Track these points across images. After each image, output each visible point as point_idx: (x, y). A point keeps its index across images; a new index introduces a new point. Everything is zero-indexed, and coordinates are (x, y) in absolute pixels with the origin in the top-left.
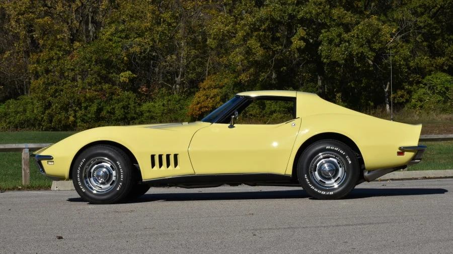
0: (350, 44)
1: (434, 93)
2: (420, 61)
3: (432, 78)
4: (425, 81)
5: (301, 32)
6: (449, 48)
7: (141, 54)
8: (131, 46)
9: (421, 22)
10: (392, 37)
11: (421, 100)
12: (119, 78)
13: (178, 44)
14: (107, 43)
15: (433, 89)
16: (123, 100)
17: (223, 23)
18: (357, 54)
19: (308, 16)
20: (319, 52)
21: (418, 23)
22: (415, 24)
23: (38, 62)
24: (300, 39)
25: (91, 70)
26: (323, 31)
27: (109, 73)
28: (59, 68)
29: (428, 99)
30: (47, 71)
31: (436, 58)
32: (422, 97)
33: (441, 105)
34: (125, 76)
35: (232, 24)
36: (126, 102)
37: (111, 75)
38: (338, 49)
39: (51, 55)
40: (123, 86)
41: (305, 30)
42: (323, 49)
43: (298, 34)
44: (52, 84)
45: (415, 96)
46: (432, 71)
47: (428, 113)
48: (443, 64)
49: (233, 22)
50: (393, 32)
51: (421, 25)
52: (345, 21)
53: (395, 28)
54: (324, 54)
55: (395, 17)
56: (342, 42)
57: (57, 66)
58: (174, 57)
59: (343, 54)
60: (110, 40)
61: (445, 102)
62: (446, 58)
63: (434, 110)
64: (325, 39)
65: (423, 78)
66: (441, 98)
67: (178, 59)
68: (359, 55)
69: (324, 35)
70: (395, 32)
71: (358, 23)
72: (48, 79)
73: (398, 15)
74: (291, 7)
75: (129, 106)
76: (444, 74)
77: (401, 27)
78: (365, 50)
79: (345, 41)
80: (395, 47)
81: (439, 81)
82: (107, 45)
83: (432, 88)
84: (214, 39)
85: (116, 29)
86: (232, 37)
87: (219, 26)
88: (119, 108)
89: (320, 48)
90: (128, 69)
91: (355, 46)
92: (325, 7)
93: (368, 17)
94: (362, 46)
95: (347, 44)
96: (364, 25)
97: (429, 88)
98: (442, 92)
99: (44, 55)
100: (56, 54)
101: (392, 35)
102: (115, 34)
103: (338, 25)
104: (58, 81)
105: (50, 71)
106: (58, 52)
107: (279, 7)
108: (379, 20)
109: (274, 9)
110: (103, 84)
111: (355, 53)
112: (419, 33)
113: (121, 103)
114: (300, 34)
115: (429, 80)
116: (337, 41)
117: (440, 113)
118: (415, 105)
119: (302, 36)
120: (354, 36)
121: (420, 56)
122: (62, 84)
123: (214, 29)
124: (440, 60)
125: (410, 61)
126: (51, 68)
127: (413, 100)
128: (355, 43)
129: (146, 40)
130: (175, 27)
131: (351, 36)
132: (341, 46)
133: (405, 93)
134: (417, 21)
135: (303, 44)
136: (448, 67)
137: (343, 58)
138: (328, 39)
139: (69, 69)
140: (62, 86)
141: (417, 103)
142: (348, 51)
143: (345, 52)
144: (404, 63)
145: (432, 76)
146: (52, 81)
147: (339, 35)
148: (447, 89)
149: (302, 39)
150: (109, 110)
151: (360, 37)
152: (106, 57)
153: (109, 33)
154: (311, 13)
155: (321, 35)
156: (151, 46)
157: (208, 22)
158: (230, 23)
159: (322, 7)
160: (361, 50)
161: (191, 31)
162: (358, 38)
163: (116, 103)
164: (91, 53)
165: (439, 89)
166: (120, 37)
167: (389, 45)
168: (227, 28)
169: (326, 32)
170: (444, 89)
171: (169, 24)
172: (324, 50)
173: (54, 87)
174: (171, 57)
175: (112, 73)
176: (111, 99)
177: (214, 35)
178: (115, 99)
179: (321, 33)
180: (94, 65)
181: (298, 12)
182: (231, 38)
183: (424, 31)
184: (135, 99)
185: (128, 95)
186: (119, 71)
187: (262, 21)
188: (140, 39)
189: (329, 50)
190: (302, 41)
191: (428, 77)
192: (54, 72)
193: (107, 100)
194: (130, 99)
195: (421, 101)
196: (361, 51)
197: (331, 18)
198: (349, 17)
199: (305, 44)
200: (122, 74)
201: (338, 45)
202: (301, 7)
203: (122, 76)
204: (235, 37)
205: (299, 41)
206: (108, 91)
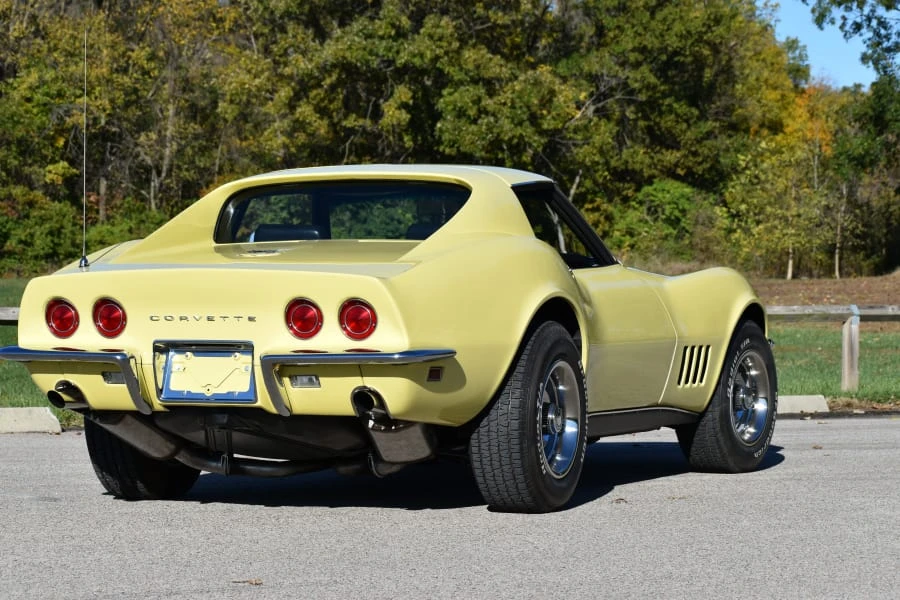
0: (496, 119)
1: (656, 220)
2: (632, 157)
3: (655, 190)
4: (640, 196)
5: (403, 93)
6: (689, 133)
7: (87, 128)
8: (68, 113)
9: (636, 81)
10: (578, 108)
11: (630, 233)
12: (45, 176)
13: (162, 111)
14: (22, 105)
15: (656, 211)
16: (51, 219)
17: (249, 72)
18: (511, 139)
19: (417, 61)
20: (437, 133)
21: (629, 81)
22: (625, 85)
24: (399, 108)
26: (445, 92)
27: (25, 164)
29: (646, 232)
31: (664, 151)
32: (634, 227)
33: (671, 243)
34: (55, 172)
35: (266, 74)
36: (57, 222)
37: (27, 170)
38: (473, 128)
40: (51, 191)
41: (411, 90)
42: (444, 128)
43: (396, 96)
45: (621, 225)
46: (653, 177)
47: (646, 259)
48: (676, 165)
49: (268, 69)
50: (582, 98)
51: (636, 85)
52: (487, 74)
53: (585, 91)
54: (446, 137)
55: (586, 69)
56: (483, 116)
58: (154, 136)
59: (484, 139)
60: (29, 100)
61: (679, 237)
62: (683, 152)
63: (657, 253)
64: (450, 108)
65: (638, 190)
66: (671, 230)
67: (161, 141)
68: (515, 141)
69: (447, 99)
70: (585, 98)
71: (513, 78)
73: (593, 63)
74: (384, 43)
75: (63, 231)
76: (677, 184)
77: (598, 88)
78: (528, 131)
79: (487, 113)
80: (586, 128)
81: (668, 196)
82: (22, 109)
83: (653, 211)
84: (232, 102)
85: (40, 78)
86: (267, 99)
87: (242, 76)
88: (42, 234)
89: (439, 125)
90: (62, 158)
91: (506, 124)
92: (450, 44)
93: (533, 66)
94: (520, 124)
95: (492, 119)
96: (525, 81)
97: (649, 209)
98: (673, 218)
101: (579, 105)
102: (38, 87)
103: (475, 81)
107: (359, 43)
108: (554, 73)
109: (350, 48)
110: (12, 186)
111: (506, 138)
112: (630, 102)
113: (47, 226)
114: (400, 97)
115: (648, 195)
116: (472, 112)
117: (669, 260)
118: (621, 241)
119: (404, 100)
120: (505, 104)
121: (632, 147)
123: (231, 83)
124: (671, 157)
125: (612, 157)
127: (617, 234)
128: (508, 117)
129: (100, 103)
130: (156, 78)
131: (500, 104)
132: (479, 122)
133: (602, 219)
134: (628, 78)
135: (405, 116)
136: (685, 170)
137: (483, 146)
138: (454, 109)
141: (623, 238)
142: (492, 133)
143: (487, 134)
144: (602, 161)
145: (655, 186)
147: (477, 101)
148: (684, 211)
149: (404, 106)
150: (23, 238)
151: (517, 105)
152: (19, 132)
153: (25, 86)
154: (422, 55)
155: (442, 100)
156: (109, 115)
157: (221, 69)
158: (262, 71)
159: (444, 44)
160: (519, 131)
161: (187, 86)
162: (513, 107)
163: (36, 224)
165: (667, 212)
166: (47, 94)
167: (572, 124)
168: (257, 81)
169: (451, 94)
170: (677, 213)
171: (145, 73)
172: (447, 130)
174: (147, 136)
175: (30, 165)
176: (27, 216)
177: (232, 95)
178: (34, 217)
179: (441, 96)
181: (398, 52)
182: (264, 101)
183: (642, 97)
184: (74, 218)
185: (61, 209)
186: (45, 161)
187: (325, 70)
188: (87, 99)
189: (455, 130)
190: (403, 111)
191: (647, 189)
193: (19, 218)
194: (64, 216)
195: (632, 235)
196: (518, 134)
197: (460, 65)
198: (496, 67)
199: (409, 116)
200: (50, 167)
201: (474, 121)
202: (402, 43)
203: (50, 172)
204: (272, 99)
205: (397, 112)
206: (21, 199)
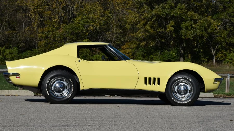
0: (196, 30)
2: (232, 39)
5: (172, 23)
7: (93, 30)
8: (88, 27)
10: (218, 27)
11: (231, 59)
13: (112, 26)
14: (77, 24)
17: (134, 17)
18: (199, 35)
19: (176, 15)
20: (180, 33)
21: (232, 21)
22: (230, 21)
23: (43, 33)
24: (171, 27)
25: (69, 38)
26: (183, 23)
28: (53, 36)
30: (47, 37)
32: (232, 57)
35: (138, 17)
36: (85, 54)
38: (190, 32)
39: (49, 29)
41: (174, 22)
42: (182, 32)
43: (170, 23)
44: (49, 44)
45: (228, 57)
49: (138, 16)
50: (219, 24)
52: (194, 18)
54: (183, 34)
55: (220, 17)
57: (52, 35)
58: (110, 33)
60: (79, 23)
64: (184, 27)
65: (233, 48)
67: (112, 34)
68: (201, 35)
69: (183, 25)
70: (220, 24)
71: (201, 19)
72: (47, 41)
73: (222, 16)
74: (167, 10)
75: (87, 56)
77: (223, 22)
78: (204, 33)
79: (194, 28)
80: (220, 32)
82: (77, 26)
85: (82, 17)
87: (132, 18)
89: (181, 31)
90: (87, 38)
91: (198, 31)
92: (184, 10)
93: (207, 16)
94: (202, 31)
96: (203, 20)
99: (46, 29)
100: (52, 29)
101: (218, 26)
102: (81, 20)
103: (191, 20)
104: (52, 42)
105: (49, 37)
106: (53, 28)
107: (161, 10)
108: (212, 18)
109: (159, 11)
111: (198, 34)
112: (232, 26)
113: (83, 55)
116: (190, 28)
119: (172, 25)
120: (198, 26)
121: (232, 37)
122: (54, 44)
123: (129, 20)
125: (227, 40)
126: (49, 36)
127: (227, 59)
128: (199, 29)
129: (97, 24)
130: (111, 18)
131: (197, 26)
132: (191, 30)
133: (224, 55)
134: (231, 19)
137: (192, 36)
139: (58, 37)
140: (54, 45)
141: (229, 60)
142: (194, 33)
143: (193, 33)
144: (224, 40)
146: (49, 42)
147: (191, 25)
149: (172, 26)
152: (76, 31)
153: (78, 20)
154: (177, 13)
156: (99, 27)
157: (127, 16)
158: (137, 17)
159: (183, 10)
160: (202, 33)
161: (119, 20)
162: (200, 27)
164: (69, 29)
166: (84, 22)
167: (216, 31)
168: (136, 19)
169: (184, 23)
171: (108, 17)
173: (50, 45)
174: (108, 33)
175: (79, 40)
177: (129, 23)
179: (182, 24)
180: (70, 35)
181: (171, 12)
182: (137, 24)
184: (90, 53)
185: (87, 51)
186: (82, 39)
187: (152, 17)
188: (94, 23)
189: (185, 32)
192: (50, 38)
194: (87, 52)
195: (231, 60)
197: (187, 16)
198: (196, 16)
199: (174, 29)
202: (172, 10)
203: (84, 41)
204: (139, 24)
